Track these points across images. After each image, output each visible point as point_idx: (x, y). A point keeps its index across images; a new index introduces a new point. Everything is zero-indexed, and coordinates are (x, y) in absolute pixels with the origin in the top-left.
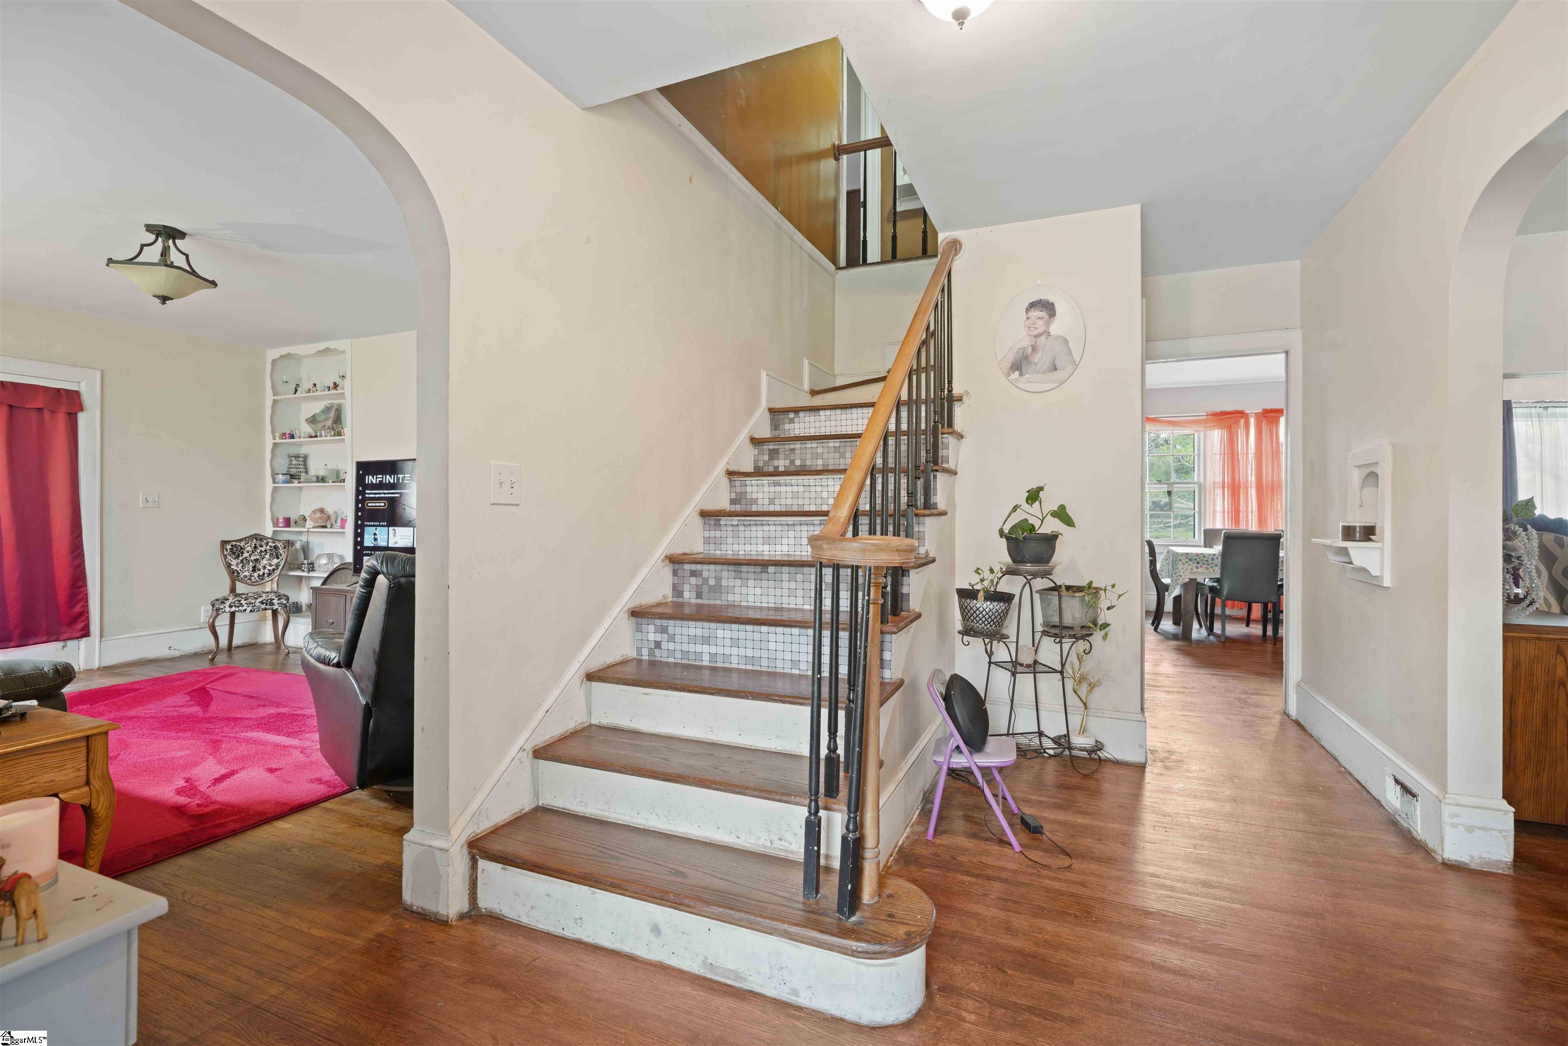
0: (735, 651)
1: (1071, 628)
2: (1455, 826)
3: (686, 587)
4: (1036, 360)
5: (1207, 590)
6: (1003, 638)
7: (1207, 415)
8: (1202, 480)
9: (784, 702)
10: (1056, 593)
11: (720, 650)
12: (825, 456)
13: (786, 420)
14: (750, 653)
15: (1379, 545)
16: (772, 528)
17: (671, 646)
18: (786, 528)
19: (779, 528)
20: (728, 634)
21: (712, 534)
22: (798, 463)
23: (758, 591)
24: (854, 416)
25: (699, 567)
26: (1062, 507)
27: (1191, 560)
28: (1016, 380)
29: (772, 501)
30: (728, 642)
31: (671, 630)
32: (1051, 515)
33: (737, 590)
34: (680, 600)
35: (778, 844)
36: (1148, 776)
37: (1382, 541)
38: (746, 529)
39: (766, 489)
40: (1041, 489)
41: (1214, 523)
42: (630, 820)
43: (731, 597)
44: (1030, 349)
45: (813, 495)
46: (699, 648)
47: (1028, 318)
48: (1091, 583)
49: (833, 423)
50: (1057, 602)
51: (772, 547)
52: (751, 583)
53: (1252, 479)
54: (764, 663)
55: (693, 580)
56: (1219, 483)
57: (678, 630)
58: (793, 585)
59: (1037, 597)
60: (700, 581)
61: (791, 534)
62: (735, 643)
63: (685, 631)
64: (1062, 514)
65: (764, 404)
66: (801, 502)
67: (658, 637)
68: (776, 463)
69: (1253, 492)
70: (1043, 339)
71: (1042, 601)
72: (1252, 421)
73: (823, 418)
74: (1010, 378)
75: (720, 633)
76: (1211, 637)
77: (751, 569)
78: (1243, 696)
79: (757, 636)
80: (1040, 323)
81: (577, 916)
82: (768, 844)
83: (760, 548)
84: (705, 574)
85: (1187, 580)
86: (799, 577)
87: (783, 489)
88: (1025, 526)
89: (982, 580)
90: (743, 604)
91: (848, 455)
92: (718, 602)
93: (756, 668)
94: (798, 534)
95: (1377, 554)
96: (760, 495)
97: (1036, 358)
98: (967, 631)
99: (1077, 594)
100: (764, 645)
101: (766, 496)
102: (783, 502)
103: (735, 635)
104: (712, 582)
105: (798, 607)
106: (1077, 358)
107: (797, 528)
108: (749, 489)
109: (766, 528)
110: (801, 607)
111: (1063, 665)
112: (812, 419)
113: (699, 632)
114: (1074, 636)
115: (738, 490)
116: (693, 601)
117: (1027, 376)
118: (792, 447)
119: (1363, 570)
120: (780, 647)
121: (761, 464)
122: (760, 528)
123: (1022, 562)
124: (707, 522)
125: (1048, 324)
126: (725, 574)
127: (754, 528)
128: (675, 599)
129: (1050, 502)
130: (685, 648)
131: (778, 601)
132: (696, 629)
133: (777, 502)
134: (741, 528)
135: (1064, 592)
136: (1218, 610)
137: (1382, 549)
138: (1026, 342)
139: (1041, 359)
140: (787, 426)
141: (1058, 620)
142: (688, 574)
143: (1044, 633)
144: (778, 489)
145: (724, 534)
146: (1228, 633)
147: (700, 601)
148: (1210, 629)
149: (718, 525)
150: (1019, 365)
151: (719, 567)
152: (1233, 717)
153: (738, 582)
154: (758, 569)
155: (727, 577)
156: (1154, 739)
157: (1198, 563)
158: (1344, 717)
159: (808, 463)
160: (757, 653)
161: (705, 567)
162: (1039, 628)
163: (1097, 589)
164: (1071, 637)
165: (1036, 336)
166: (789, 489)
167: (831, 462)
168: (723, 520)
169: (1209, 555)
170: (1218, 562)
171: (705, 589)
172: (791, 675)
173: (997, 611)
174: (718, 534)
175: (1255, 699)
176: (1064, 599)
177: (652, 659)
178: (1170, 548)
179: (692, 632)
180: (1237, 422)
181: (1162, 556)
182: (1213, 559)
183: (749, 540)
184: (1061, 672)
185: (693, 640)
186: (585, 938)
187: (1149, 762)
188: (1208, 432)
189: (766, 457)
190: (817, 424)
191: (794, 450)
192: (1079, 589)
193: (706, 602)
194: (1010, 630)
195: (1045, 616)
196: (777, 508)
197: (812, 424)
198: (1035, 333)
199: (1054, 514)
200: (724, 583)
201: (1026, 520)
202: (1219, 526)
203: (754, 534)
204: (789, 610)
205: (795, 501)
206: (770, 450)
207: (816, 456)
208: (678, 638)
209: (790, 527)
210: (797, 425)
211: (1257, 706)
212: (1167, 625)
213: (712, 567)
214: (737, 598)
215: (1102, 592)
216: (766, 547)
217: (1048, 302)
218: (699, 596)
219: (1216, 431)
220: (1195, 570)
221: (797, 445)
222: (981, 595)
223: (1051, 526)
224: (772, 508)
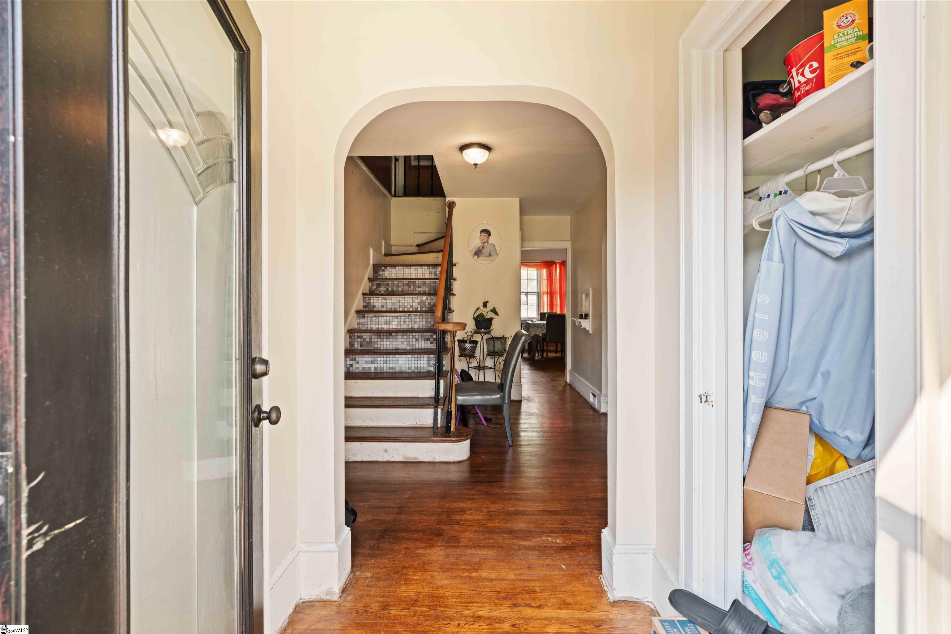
0: (385, 365)
1: (498, 352)
2: (604, 402)
3: (356, 343)
4: (483, 252)
5: (541, 339)
6: (474, 357)
7: (541, 262)
8: (539, 291)
9: (413, 379)
10: (493, 340)
11: (379, 365)
12: (402, 287)
13: (381, 270)
14: (391, 366)
15: (588, 320)
16: (388, 318)
17: (357, 365)
18: (394, 318)
19: (391, 318)
20: (382, 359)
21: (361, 321)
22: (390, 289)
23: (388, 343)
24: (412, 270)
25: (362, 334)
26: (494, 308)
27: (535, 326)
28: (477, 259)
29: (383, 306)
30: (382, 362)
31: (357, 359)
32: (491, 311)
33: (379, 343)
34: (353, 348)
35: (419, 423)
36: (522, 404)
37: (589, 319)
38: (377, 318)
39: (380, 301)
40: (487, 302)
41: (544, 310)
42: (361, 425)
43: (376, 346)
44: (481, 248)
45: (401, 304)
46: (370, 365)
47: (481, 236)
48: (504, 336)
49: (402, 272)
50: (493, 343)
51: (388, 326)
52: (385, 340)
53: (558, 290)
54: (397, 369)
55: (359, 340)
56: (545, 292)
57: (360, 359)
58: (402, 340)
59: (485, 341)
60: (362, 340)
61: (396, 320)
62: (385, 362)
63: (363, 359)
64: (494, 311)
65: (371, 263)
66: (396, 307)
67: (351, 362)
68: (380, 289)
69: (558, 296)
70: (486, 244)
71: (487, 343)
72: (558, 266)
73: (398, 270)
74: (474, 258)
75: (379, 359)
76: (543, 359)
77: (385, 334)
78: (553, 378)
79: (394, 359)
80: (485, 238)
81: (354, 453)
82: (415, 423)
83: (383, 326)
84: (364, 337)
85: (533, 335)
86: (405, 337)
87: (388, 301)
88: (481, 315)
89: (468, 336)
90: (381, 348)
91: (412, 287)
92: (370, 348)
93: (394, 371)
94: (399, 320)
95: (588, 323)
96: (377, 304)
97: (484, 251)
98: (461, 355)
99: (500, 340)
100: (397, 362)
101: (380, 304)
102: (388, 307)
103: (385, 359)
104: (368, 340)
105: (405, 348)
106: (498, 252)
107: (399, 318)
108: (372, 301)
109: (385, 318)
110: (406, 348)
111: (495, 366)
112: (393, 270)
113: (370, 359)
114: (498, 355)
115: (367, 301)
116: (359, 348)
117: (480, 258)
118: (387, 283)
119: (585, 329)
120: (404, 362)
121: (373, 290)
122: (382, 318)
123: (481, 329)
124: (358, 316)
125: (488, 239)
126: (373, 337)
127: (380, 318)
128: (351, 348)
129: (490, 307)
130: (363, 366)
131: (397, 346)
132: (368, 358)
133: (385, 306)
134: (374, 318)
135: (495, 340)
136: (545, 348)
137: (589, 322)
138: (480, 245)
139: (485, 251)
140: (381, 273)
141: (493, 350)
142: (357, 337)
143: (488, 355)
144: (385, 301)
145: (366, 321)
146: (548, 357)
147: (362, 348)
148: (542, 355)
149: (363, 317)
150: (478, 253)
151: (371, 334)
152: (549, 385)
153: (379, 340)
154: (388, 334)
155: (374, 339)
156: (524, 394)
157: (538, 327)
158: (582, 379)
159: (395, 290)
160: (394, 366)
161: (365, 334)
162: (485, 353)
163: (506, 338)
164: (497, 356)
165: (484, 243)
166: (390, 301)
167: (405, 290)
168: (366, 315)
169: (542, 324)
170: (545, 327)
171: (365, 343)
172: (408, 372)
173: (473, 347)
174: (363, 320)
175: (557, 379)
176: (495, 342)
177: (348, 371)
178: (527, 321)
179: (367, 359)
180: (552, 266)
181: (524, 325)
182: (543, 326)
183: (378, 323)
184: (495, 369)
185: (367, 362)
186: (357, 460)
187: (523, 400)
188: (541, 270)
189: (375, 287)
190: (395, 272)
191: (388, 284)
192: (500, 338)
193: (365, 348)
194: (477, 354)
195: (488, 349)
196: (385, 309)
197: (393, 272)
198: (483, 242)
199: (492, 311)
200: (373, 340)
201: (482, 313)
202: (546, 311)
203: (380, 320)
204: (401, 349)
205: (393, 307)
206: (377, 284)
207: (398, 287)
208: (360, 362)
209: (396, 318)
210: (386, 273)
211: (558, 381)
212: (526, 355)
213: (368, 334)
214: (379, 346)
215: (508, 339)
216: (385, 326)
217: (488, 230)
218: (361, 346)
219: (544, 270)
220: (537, 330)
221: (390, 282)
222: (468, 341)
223: (490, 315)
224: (383, 309)
